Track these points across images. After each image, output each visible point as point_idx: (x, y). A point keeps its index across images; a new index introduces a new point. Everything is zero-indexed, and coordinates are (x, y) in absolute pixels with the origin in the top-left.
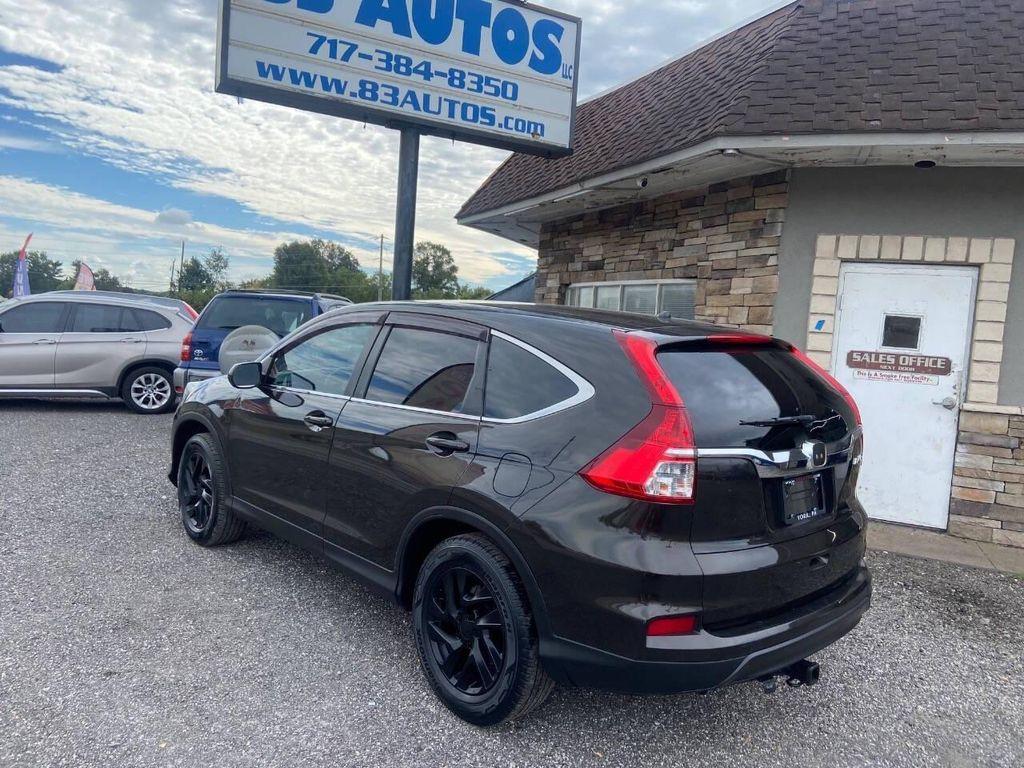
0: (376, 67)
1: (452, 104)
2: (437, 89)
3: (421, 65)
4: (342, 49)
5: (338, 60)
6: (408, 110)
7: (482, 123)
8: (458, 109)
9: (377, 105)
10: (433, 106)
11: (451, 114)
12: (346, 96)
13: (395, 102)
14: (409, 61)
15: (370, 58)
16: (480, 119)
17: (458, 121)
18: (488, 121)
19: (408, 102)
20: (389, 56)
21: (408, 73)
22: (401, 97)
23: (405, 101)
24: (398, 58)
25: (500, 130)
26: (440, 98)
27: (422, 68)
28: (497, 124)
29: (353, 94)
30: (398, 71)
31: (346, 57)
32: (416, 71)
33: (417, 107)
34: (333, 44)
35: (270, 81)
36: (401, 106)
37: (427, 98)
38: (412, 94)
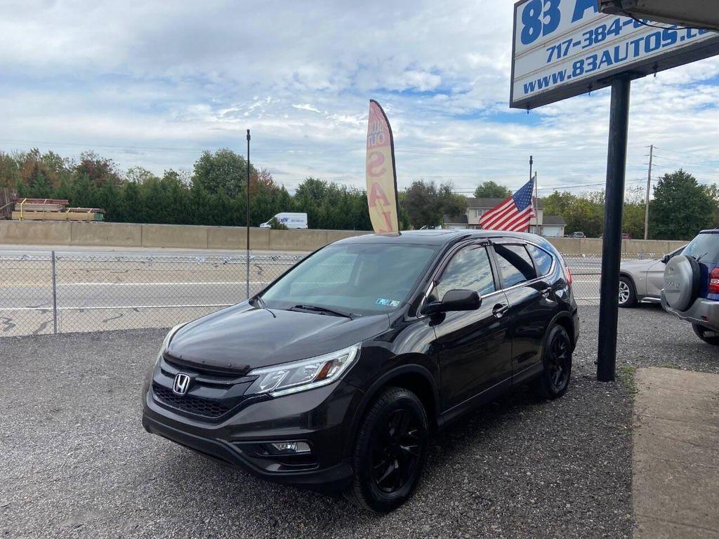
0: (583, 47)
1: (637, 43)
2: (624, 38)
3: (612, 26)
4: (564, 47)
5: (562, 58)
6: (604, 68)
7: (664, 46)
8: (642, 43)
9: (585, 75)
10: (622, 55)
11: (636, 53)
12: (566, 80)
13: (594, 68)
14: (604, 27)
15: (579, 43)
16: (663, 42)
17: (643, 55)
18: (670, 41)
19: (604, 61)
20: (591, 32)
21: (604, 38)
22: (598, 62)
23: (602, 62)
24: (597, 29)
25: (684, 42)
26: (627, 44)
27: (614, 27)
28: (678, 39)
29: (569, 77)
30: (597, 41)
31: (565, 54)
32: (610, 32)
33: (610, 63)
34: (559, 47)
35: (530, 94)
36: (599, 68)
37: (617, 49)
38: (606, 54)
